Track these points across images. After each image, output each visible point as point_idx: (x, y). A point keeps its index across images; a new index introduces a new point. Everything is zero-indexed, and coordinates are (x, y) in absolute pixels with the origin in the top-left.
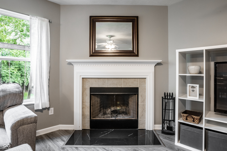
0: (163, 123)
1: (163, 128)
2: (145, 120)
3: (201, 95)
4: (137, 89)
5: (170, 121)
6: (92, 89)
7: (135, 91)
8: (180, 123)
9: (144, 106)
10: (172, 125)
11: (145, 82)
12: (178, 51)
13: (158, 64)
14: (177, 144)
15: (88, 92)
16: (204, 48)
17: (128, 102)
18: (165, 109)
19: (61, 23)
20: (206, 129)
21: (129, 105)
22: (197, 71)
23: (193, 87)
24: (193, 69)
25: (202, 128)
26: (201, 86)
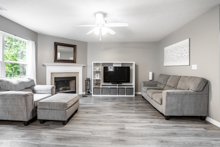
0: (86, 91)
1: (86, 93)
2: (79, 91)
3: (100, 78)
4: (75, 77)
5: (88, 89)
6: (55, 78)
7: (74, 78)
8: (94, 88)
9: (78, 84)
10: (90, 91)
11: (78, 74)
12: (93, 62)
13: (84, 66)
14: (93, 95)
15: (53, 80)
16: (101, 62)
17: (69, 84)
18: (86, 85)
19: (38, 43)
20: (102, 88)
21: (70, 85)
22: (99, 70)
23: (97, 75)
24: (97, 69)
25: (100, 88)
26: (100, 75)
